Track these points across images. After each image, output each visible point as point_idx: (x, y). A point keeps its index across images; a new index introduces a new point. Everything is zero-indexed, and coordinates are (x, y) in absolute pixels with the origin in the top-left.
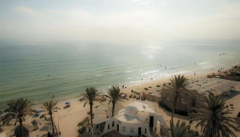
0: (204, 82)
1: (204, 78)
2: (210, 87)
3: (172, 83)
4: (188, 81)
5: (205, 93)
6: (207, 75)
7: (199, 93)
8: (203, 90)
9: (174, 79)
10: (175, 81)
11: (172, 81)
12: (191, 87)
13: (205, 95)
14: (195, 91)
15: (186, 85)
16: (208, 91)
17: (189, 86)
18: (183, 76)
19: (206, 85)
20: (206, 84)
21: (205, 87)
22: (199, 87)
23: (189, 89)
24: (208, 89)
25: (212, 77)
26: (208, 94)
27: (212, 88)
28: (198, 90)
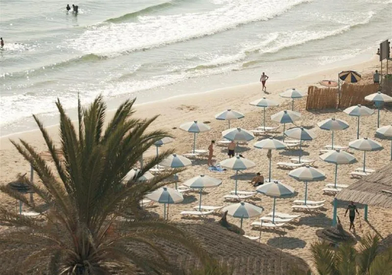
0: (287, 143)
1: (286, 119)
2: (328, 187)
3: (37, 181)
4: (167, 144)
5: (290, 234)
6: (304, 92)
7: (253, 236)
9: (58, 143)
12: (188, 199)
13: (294, 252)
14: (224, 222)
15: (151, 187)
16: (315, 218)
17: (176, 192)
19: (299, 172)
20: (299, 167)
21: (292, 190)
22: (245, 190)
23: (177, 214)
24: (313, 204)
25: (342, 108)
28: (241, 215)
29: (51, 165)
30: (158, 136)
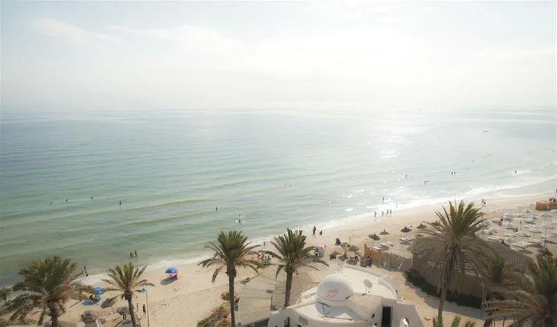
0: (529, 220)
1: (527, 212)
2: (543, 235)
3: (442, 223)
4: (484, 217)
5: (527, 249)
6: (535, 204)
7: (514, 249)
8: (524, 243)
9: (449, 213)
10: (450, 217)
11: (443, 219)
12: (490, 234)
13: (528, 255)
14: (503, 242)
15: (479, 229)
16: (538, 245)
17: (487, 231)
18: (470, 206)
20: (532, 228)
21: (528, 235)
22: (511, 233)
23: (486, 238)
24: (537, 241)
25: (549, 210)
26: (535, 251)
27: (548, 237)
28: (510, 241)
29: (446, 219)
30: (481, 214)
